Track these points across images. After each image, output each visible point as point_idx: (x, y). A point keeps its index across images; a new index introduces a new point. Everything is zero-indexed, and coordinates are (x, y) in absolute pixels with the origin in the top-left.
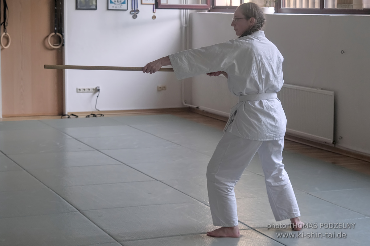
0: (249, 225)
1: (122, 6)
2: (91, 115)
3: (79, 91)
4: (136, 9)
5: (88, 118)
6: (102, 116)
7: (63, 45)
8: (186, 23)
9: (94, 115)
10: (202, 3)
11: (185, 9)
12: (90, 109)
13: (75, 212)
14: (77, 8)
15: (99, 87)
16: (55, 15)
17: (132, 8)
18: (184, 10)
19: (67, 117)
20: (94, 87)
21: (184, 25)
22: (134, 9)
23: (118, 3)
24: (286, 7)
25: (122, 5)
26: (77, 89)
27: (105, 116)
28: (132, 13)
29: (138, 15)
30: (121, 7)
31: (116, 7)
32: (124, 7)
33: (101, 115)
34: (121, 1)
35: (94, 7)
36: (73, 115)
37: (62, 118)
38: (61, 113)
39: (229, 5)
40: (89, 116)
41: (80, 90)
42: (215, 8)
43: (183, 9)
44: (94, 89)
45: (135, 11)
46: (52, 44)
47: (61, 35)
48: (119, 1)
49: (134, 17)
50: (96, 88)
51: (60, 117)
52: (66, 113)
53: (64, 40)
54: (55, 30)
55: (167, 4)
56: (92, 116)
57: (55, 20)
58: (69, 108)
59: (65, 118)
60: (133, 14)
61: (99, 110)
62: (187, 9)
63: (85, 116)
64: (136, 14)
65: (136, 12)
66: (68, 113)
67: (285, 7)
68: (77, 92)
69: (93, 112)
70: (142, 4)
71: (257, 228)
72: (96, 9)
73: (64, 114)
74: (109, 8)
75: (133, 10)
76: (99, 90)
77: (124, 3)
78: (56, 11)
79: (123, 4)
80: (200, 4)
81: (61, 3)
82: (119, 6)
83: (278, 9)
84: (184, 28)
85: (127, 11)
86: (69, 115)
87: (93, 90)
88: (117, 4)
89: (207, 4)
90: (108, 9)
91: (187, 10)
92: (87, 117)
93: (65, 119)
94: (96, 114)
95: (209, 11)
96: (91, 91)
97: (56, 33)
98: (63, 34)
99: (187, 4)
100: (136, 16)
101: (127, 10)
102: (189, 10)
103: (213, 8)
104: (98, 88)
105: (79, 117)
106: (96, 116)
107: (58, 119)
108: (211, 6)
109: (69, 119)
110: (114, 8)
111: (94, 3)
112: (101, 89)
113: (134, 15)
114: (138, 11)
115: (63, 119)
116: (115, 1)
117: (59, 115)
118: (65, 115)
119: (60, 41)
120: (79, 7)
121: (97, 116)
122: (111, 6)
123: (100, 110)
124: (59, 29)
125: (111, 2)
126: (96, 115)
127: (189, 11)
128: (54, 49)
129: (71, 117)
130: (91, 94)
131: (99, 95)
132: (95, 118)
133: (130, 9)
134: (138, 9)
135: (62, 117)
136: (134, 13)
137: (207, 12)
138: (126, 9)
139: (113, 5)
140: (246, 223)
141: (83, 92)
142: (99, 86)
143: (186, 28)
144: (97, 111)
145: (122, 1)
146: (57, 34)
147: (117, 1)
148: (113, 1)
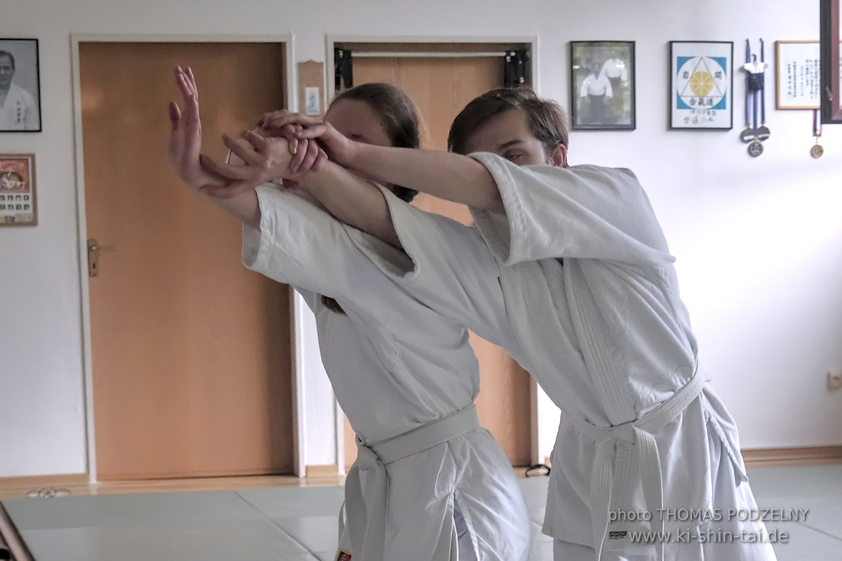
1: (714, 118)
4: (759, 125)
14: (573, 126)
17: (747, 123)
19: (542, 471)
22: (751, 127)
23: (701, 108)
25: (714, 113)
28: (746, 138)
29: (764, 143)
30: (711, 120)
31: (696, 121)
32: (721, 118)
34: (711, 101)
35: (628, 122)
37: (527, 476)
38: (527, 462)
45: (755, 131)
48: (705, 100)
49: (752, 151)
51: (523, 471)
52: (541, 461)
59: (537, 475)
60: (749, 141)
64: (758, 141)
65: (760, 136)
66: (546, 459)
70: (777, 107)
72: (633, 127)
73: (534, 463)
74: (675, 124)
75: (749, 129)
77: (721, 105)
79: (718, 112)
82: (708, 117)
85: (731, 131)
88: (699, 111)
90: (670, 127)
93: (538, 479)
100: (761, 149)
101: (731, 128)
110: (690, 125)
113: (753, 145)
114: (766, 131)
115: (531, 480)
116: (693, 102)
117: (518, 466)
118: (539, 466)
120: (579, 122)
122: (679, 118)
125: (682, 105)
133: (739, 126)
134: (765, 125)
135: (528, 473)
136: (752, 137)
138: (729, 126)
139: (686, 112)
145: (716, 102)
147: (697, 99)
148: (687, 101)
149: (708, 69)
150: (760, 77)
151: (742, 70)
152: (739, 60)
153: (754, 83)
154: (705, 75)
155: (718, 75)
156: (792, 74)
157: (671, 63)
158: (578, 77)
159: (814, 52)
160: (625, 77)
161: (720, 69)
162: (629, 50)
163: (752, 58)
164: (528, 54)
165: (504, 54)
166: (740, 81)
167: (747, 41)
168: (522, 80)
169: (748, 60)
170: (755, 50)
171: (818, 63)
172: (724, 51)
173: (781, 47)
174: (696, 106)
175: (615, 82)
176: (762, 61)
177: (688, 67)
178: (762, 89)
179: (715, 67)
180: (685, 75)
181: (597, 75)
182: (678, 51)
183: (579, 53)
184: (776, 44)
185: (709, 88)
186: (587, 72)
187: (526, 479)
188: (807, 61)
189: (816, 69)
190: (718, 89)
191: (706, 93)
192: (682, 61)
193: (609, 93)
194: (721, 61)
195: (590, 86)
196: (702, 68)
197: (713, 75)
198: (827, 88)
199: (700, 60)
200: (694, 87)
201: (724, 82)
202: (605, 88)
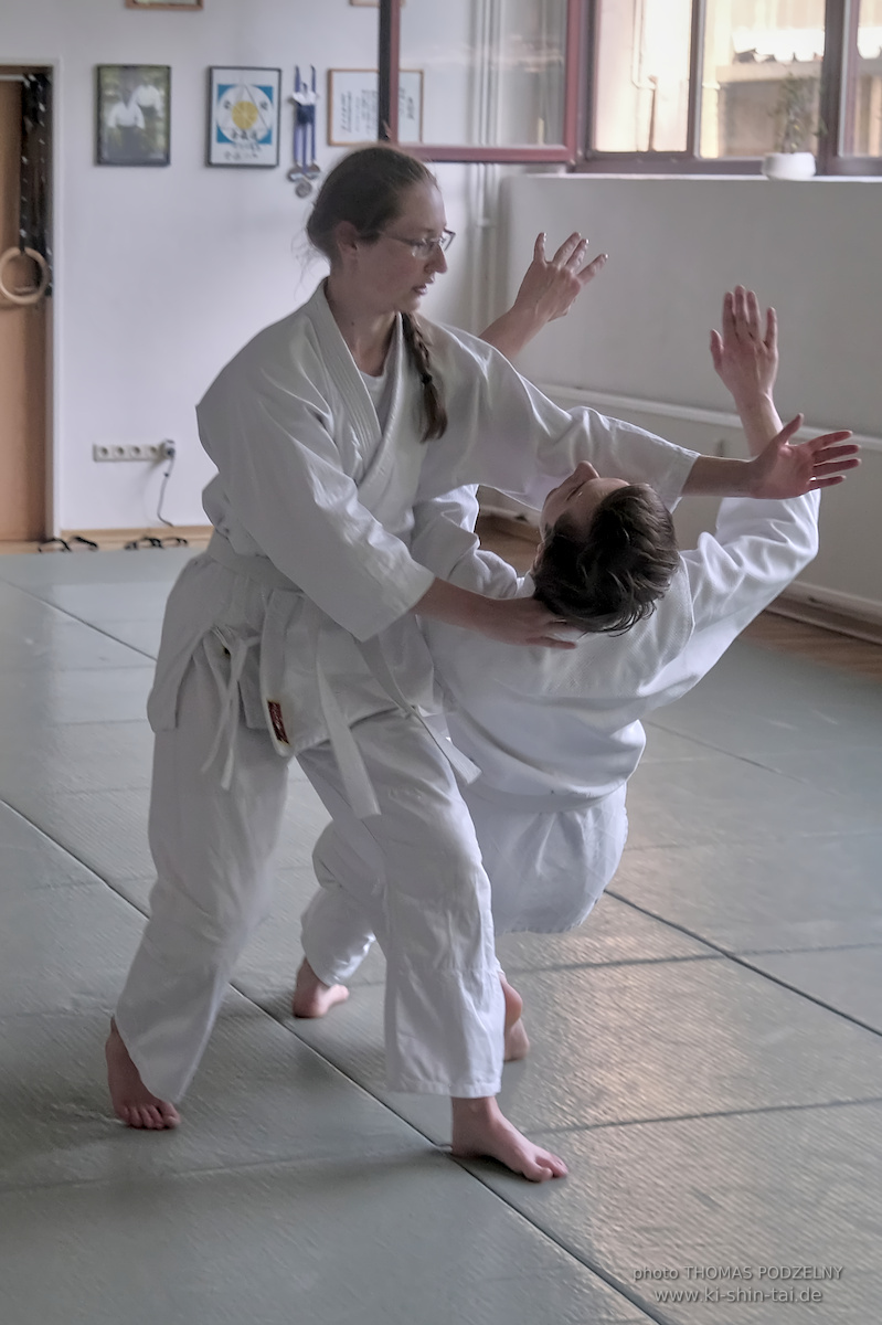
0: (715, 942)
1: (257, 153)
2: (146, 539)
3: (100, 455)
4: (309, 162)
5: (132, 553)
6: (182, 542)
7: (49, 292)
8: (487, 214)
9: (155, 542)
10: (545, 141)
11: (485, 162)
12: (141, 519)
13: (90, 883)
14: (100, 160)
15: (171, 442)
16: (23, 185)
17: (295, 160)
18: (482, 166)
19: (59, 545)
20: (156, 443)
21: (481, 222)
22: (300, 164)
23: (244, 142)
24: (857, 154)
25: (259, 148)
26: (95, 449)
27: (191, 544)
28: (293, 176)
29: (313, 183)
30: (255, 156)
31: (238, 156)
32: (266, 154)
33: (178, 540)
34: (254, 135)
35: (161, 156)
36: (80, 539)
37: (40, 551)
38: (40, 534)
39: (644, 148)
40: (135, 545)
41: (105, 451)
42: (594, 160)
43: (477, 162)
44: (153, 449)
45: (305, 168)
46: (8, 290)
47: (39, 257)
48: (249, 134)
49: (301, 192)
50: (162, 446)
51: (35, 545)
52: (57, 535)
53: (50, 273)
54: (21, 238)
55: (418, 144)
56: (148, 543)
57: (22, 202)
58: (66, 517)
59: (52, 550)
60: (298, 180)
61: (170, 525)
62: (493, 162)
63: (121, 546)
64: (308, 180)
65: (309, 175)
66: (63, 533)
67: (852, 149)
68: (96, 459)
69: (149, 530)
70: (329, 143)
71: (746, 953)
72: (166, 162)
73: (48, 536)
74: (215, 159)
75: (297, 166)
76: (171, 453)
77: (267, 140)
78: (25, 171)
79: (262, 146)
80: (541, 145)
81: (42, 142)
82: (250, 151)
83: (827, 159)
84: (478, 233)
85: (277, 169)
86: (66, 540)
87: (150, 454)
88: (241, 146)
89: (565, 143)
90: (208, 163)
91: (490, 166)
92: (128, 548)
93: (54, 555)
94: (159, 537)
95: (572, 170)
96: (143, 454)
97: (22, 249)
98: (48, 251)
99: (492, 145)
100: (310, 188)
101: (278, 165)
102: (497, 167)
103: (586, 159)
104: (168, 446)
105: (99, 545)
106: (160, 546)
107: (26, 554)
108: (580, 153)
109: (67, 555)
110: (232, 161)
111: (161, 141)
112: (178, 448)
113: (302, 183)
114: (317, 168)
115: (46, 556)
116: (235, 135)
117: (30, 540)
118: (53, 540)
119: (38, 277)
120: (106, 155)
121: (164, 544)
122: (220, 152)
123: (175, 522)
124: (37, 235)
125: (222, 138)
126: (159, 541)
127: (498, 171)
128: (16, 306)
129: (74, 546)
130: (145, 465)
131: (171, 467)
132: (156, 550)
133: (286, 162)
134: (317, 163)
135: (43, 547)
136: (300, 176)
137: (562, 174)
138: (275, 163)
139: (226, 147)
140: (704, 936)
141: (115, 460)
142: (170, 438)
143: (486, 230)
144: (166, 527)
145: (260, 135)
146: (29, 251)
147: (239, 132)
148: (228, 134)
149: (251, 96)
150: (311, 108)
151: (292, 101)
152: (288, 89)
153: (304, 116)
154: (249, 104)
155: (264, 106)
156: (346, 108)
157: (212, 90)
158: (106, 105)
159: (371, 82)
160: (159, 105)
161: (267, 100)
162: (163, 76)
163: (302, 87)
164: (49, 78)
165: (20, 78)
166: (288, 114)
167: (297, 70)
168: (42, 107)
169: (297, 89)
170: (306, 78)
171: (376, 95)
172: (270, 79)
173: (335, 76)
174: (239, 140)
175: (148, 112)
176: (314, 89)
177: (230, 96)
178: (312, 121)
179: (261, 97)
180: (227, 105)
181: (126, 102)
182: (220, 78)
183: (109, 78)
184: (329, 74)
185: (252, 118)
186: (114, 99)
187: (40, 555)
188: (364, 92)
189: (373, 101)
190: (263, 121)
191: (249, 124)
192: (223, 89)
193: (141, 124)
194: (267, 90)
195: (120, 115)
196: (246, 98)
197: (258, 104)
198: (385, 124)
199: (244, 89)
200: (235, 120)
201: (270, 116)
202: (136, 118)
